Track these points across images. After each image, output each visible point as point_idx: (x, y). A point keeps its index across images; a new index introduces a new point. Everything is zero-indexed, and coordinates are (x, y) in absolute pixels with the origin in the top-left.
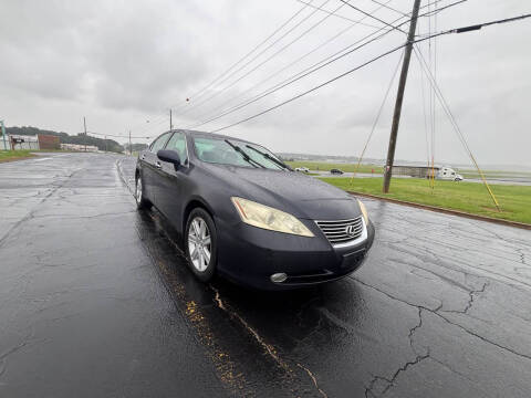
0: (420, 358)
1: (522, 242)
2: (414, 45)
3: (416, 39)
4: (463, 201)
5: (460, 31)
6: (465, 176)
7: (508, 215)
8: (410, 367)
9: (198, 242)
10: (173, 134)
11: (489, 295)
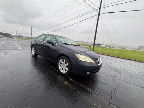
0: (117, 87)
1: (123, 62)
2: (100, 15)
3: (100, 14)
5: (110, 13)
6: (106, 47)
7: (118, 56)
8: (116, 89)
9: (62, 65)
10: (46, 35)
11: (122, 73)
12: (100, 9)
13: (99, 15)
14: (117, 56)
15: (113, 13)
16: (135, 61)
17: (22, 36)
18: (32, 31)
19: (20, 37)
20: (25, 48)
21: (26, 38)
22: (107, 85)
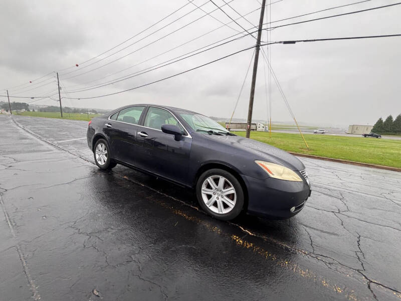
0: (359, 238)
1: (330, 168)
2: (261, 47)
3: (261, 43)
4: (291, 146)
5: (285, 43)
7: (313, 153)
8: (360, 243)
9: (214, 194)
10: (146, 109)
11: (347, 199)
12: (260, 30)
13: (258, 47)
14: (309, 153)
15: (294, 42)
16: (352, 163)
17: (25, 106)
18: (59, 88)
19: (21, 109)
20: (60, 144)
21: (41, 110)
22: (336, 237)
